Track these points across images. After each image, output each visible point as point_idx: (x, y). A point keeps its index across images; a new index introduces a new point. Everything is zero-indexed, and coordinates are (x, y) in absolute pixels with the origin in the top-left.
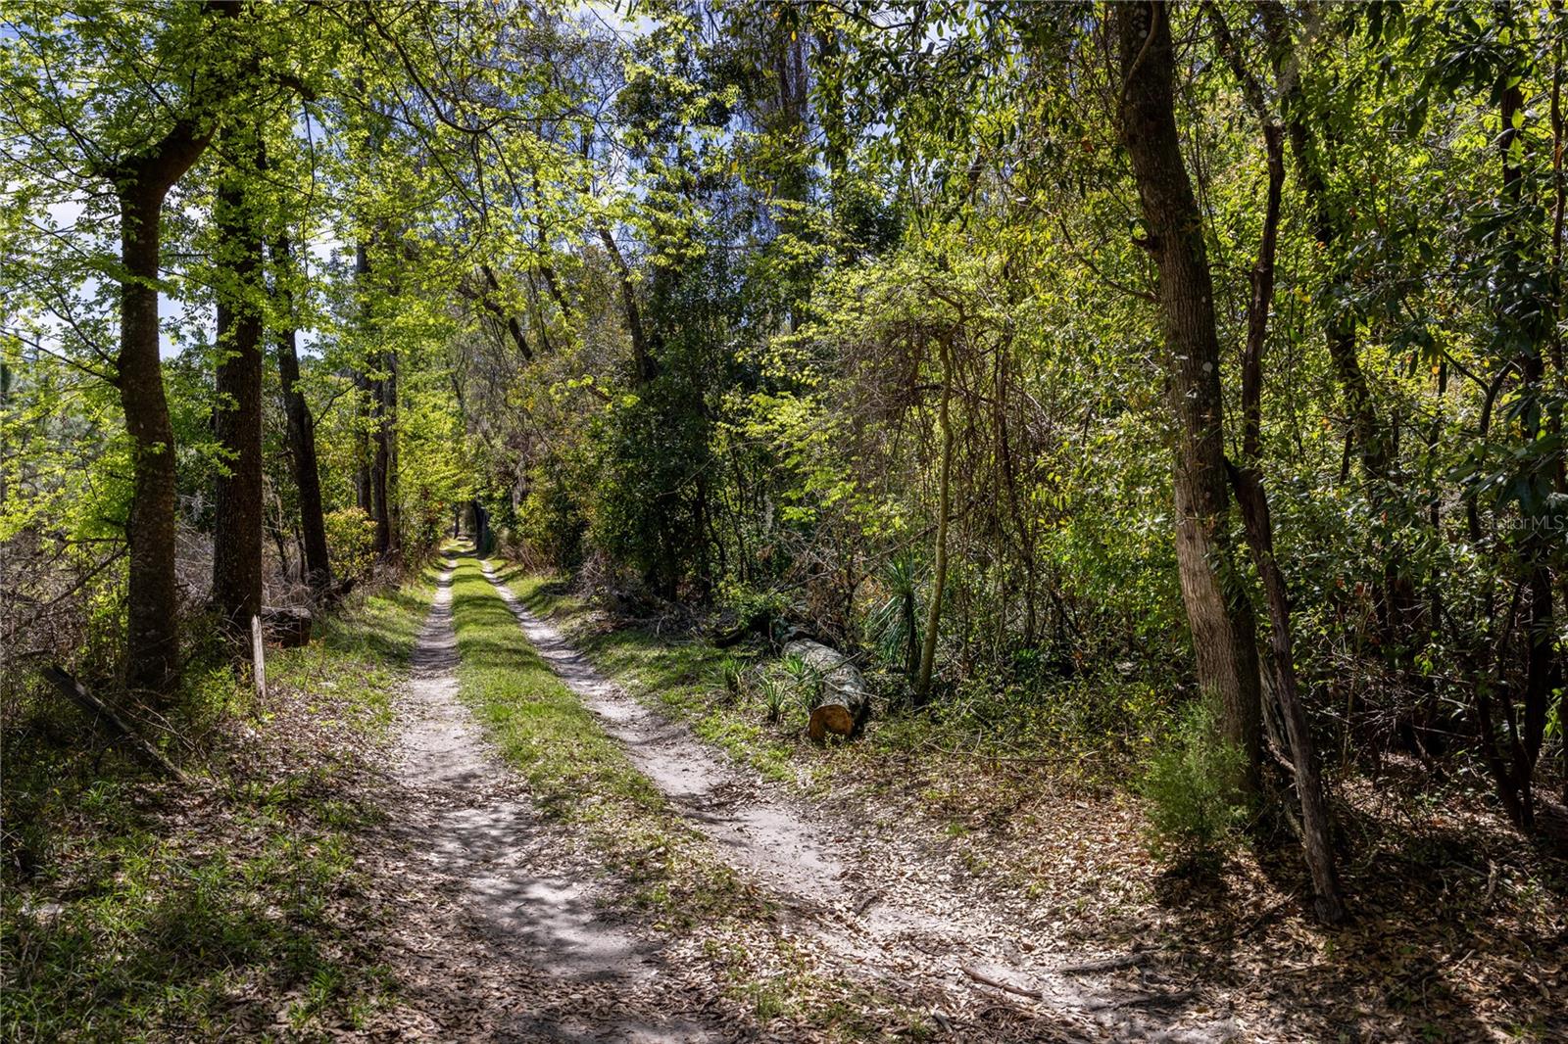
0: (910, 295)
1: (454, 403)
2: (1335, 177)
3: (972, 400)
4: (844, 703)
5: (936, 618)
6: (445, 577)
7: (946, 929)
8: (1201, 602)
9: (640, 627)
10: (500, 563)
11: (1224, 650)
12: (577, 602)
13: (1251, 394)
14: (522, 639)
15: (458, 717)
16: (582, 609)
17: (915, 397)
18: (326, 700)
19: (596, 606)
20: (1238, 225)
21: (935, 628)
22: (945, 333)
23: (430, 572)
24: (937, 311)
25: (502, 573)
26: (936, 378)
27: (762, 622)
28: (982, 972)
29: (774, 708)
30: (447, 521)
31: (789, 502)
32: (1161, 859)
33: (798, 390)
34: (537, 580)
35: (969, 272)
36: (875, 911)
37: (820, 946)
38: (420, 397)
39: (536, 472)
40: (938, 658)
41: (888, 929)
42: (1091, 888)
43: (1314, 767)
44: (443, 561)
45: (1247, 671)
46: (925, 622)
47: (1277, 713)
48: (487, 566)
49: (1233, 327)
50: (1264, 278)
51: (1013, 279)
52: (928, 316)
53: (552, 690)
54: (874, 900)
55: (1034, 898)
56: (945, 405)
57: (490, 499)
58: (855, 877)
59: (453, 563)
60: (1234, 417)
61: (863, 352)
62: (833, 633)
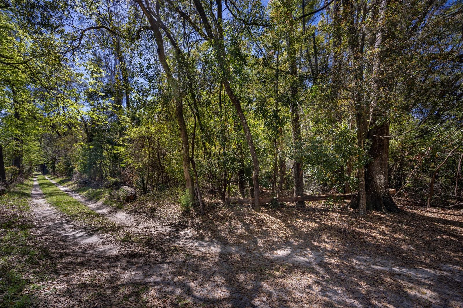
0: (143, 132)
1: (39, 144)
2: (202, 122)
3: (153, 148)
4: (132, 195)
5: (147, 181)
6: (35, 179)
7: (152, 225)
8: (187, 176)
9: (88, 186)
10: (50, 176)
11: (190, 182)
12: (73, 182)
13: (193, 149)
14: (59, 190)
15: (47, 206)
16: (74, 184)
17: (144, 147)
18: (11, 206)
19: (77, 183)
20: (191, 127)
21: (147, 183)
22: (149, 138)
23: (31, 178)
24: (147, 134)
25: (51, 178)
26: (147, 144)
27: (115, 183)
28: (158, 230)
29: (119, 197)
30: (35, 168)
31: (122, 164)
32: (182, 211)
33: (124, 146)
34: (61, 179)
35: (153, 129)
36: (140, 225)
37: (131, 231)
38: (30, 143)
39: (61, 158)
40: (148, 187)
41: (142, 227)
42: (173, 216)
43: (201, 196)
44: (34, 176)
45: (193, 184)
46: (145, 182)
47: (196, 190)
48: (46, 177)
49: (190, 140)
50: (194, 134)
51: (160, 131)
52: (146, 135)
53: (70, 199)
54: (140, 223)
55: (164, 219)
56: (149, 149)
57: (47, 163)
58: (136, 221)
59: (36, 176)
60: (190, 151)
61: (135, 140)
62: (129, 185)
